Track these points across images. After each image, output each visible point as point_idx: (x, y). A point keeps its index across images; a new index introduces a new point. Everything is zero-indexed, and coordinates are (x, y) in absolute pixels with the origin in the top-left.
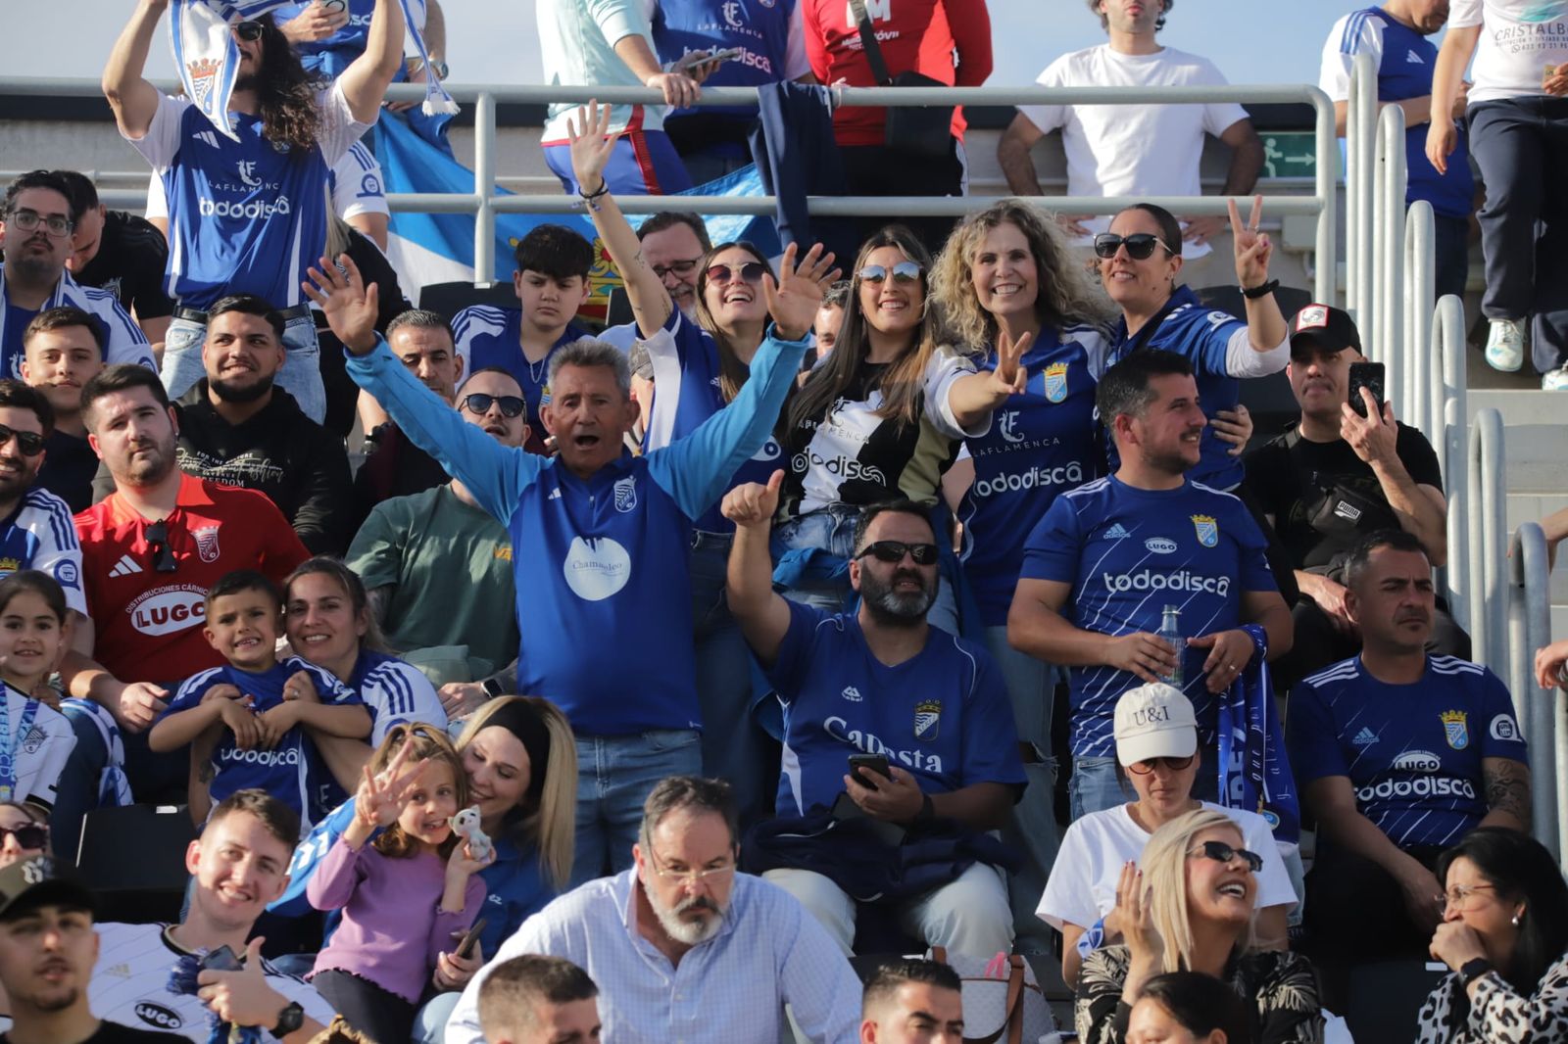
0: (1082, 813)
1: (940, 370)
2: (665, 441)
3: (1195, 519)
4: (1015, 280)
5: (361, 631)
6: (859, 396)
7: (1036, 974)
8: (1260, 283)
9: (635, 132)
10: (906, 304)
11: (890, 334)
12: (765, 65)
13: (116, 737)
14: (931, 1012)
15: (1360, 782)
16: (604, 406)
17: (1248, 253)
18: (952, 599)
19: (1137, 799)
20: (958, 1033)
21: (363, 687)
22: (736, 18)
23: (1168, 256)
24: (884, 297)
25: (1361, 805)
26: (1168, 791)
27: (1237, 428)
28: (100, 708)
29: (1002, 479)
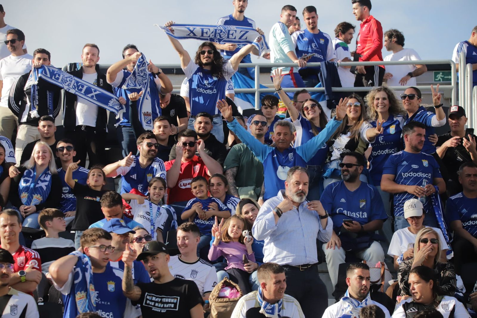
0: (397, 230)
1: (364, 127)
2: (300, 145)
3: (423, 160)
4: (383, 104)
5: (226, 190)
6: (345, 133)
7: (388, 267)
8: (439, 104)
9: (291, 73)
10: (357, 112)
11: (353, 119)
12: (322, 57)
13: (175, 214)
14: (362, 276)
15: (463, 221)
16: (287, 136)
17: (436, 97)
18: (367, 180)
19: (410, 226)
20: (369, 280)
21: (227, 204)
22: (315, 47)
23: (418, 99)
24: (352, 110)
25: (464, 227)
26: (417, 224)
27: (434, 139)
28: (171, 207)
29: (380, 151)
